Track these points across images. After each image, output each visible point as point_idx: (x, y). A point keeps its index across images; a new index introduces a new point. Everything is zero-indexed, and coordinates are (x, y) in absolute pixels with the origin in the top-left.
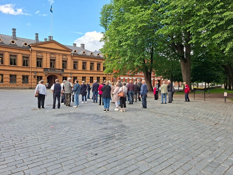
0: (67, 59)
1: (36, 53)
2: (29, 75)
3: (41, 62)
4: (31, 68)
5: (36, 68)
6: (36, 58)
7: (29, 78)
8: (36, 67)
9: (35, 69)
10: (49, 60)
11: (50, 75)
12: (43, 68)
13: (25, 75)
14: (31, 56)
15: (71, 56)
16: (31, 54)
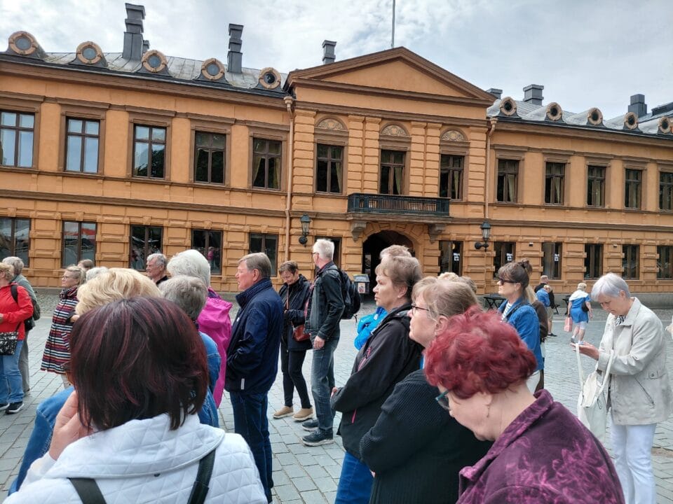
0: (467, 146)
1: (312, 120)
2: (281, 231)
3: (337, 165)
4: (292, 196)
5: (314, 196)
6: (312, 146)
7: (280, 248)
8: (310, 190)
9: (308, 199)
10: (377, 153)
11: (377, 231)
12: (344, 198)
13: (263, 229)
14: (294, 133)
15: (490, 130)
16: (291, 124)
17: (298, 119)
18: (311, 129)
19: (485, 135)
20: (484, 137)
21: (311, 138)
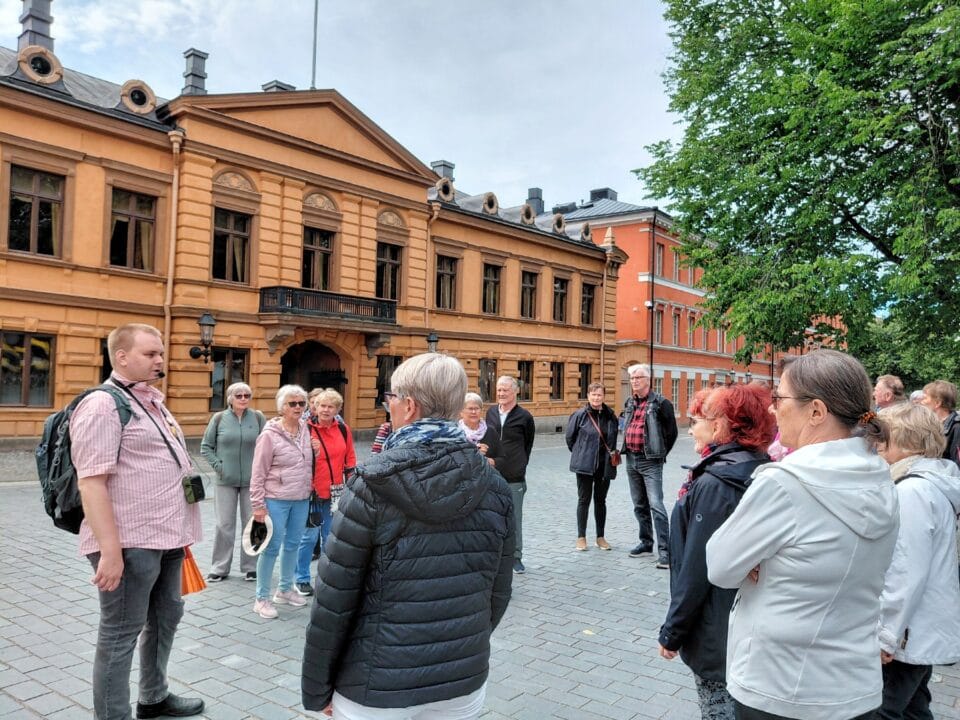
0: (406, 234)
1: (209, 172)
4: (175, 283)
8: (206, 275)
9: (201, 290)
11: (302, 339)
12: (254, 291)
14: (179, 187)
15: (431, 217)
16: (176, 173)
17: (188, 166)
18: (208, 185)
19: (426, 223)
20: (424, 225)
21: (208, 198)
